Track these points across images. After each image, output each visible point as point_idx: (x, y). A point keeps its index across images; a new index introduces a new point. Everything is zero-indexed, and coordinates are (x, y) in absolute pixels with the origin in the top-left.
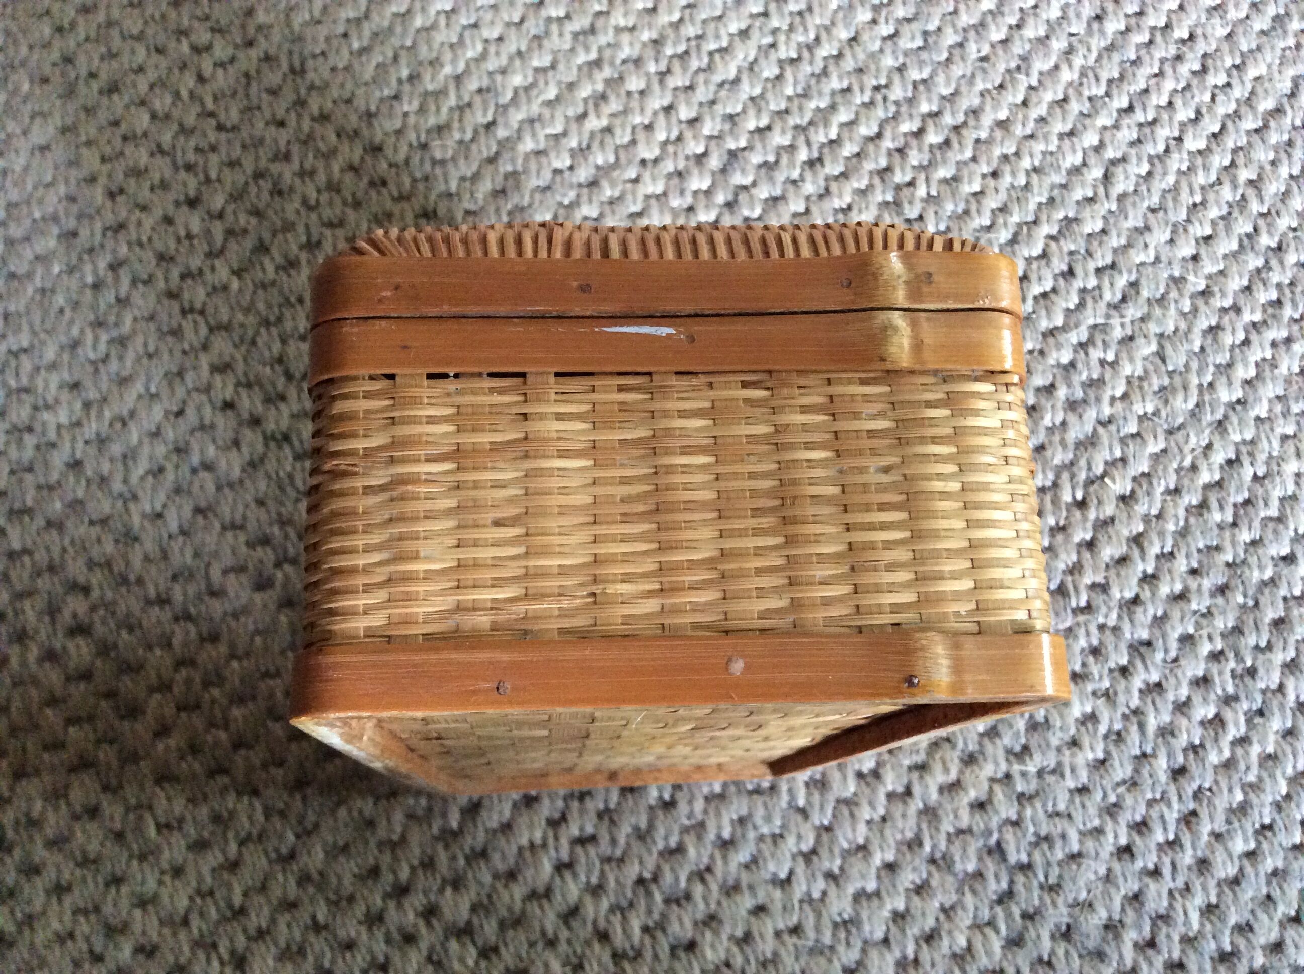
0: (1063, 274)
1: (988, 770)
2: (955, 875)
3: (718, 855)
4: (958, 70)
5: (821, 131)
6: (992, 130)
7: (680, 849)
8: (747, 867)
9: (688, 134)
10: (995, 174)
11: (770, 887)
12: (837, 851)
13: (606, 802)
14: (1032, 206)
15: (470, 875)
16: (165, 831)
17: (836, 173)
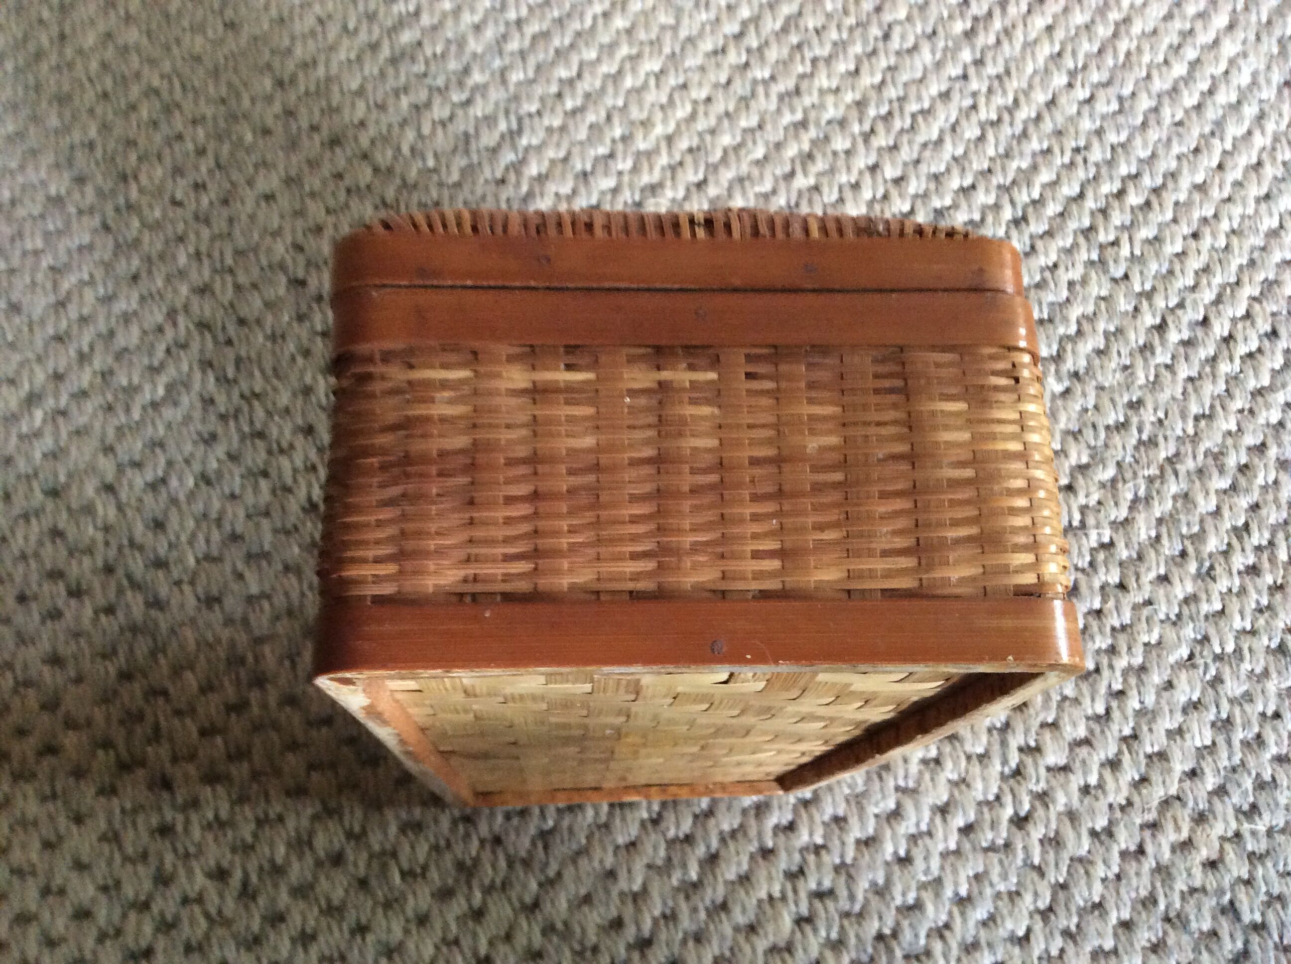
0: (1266, 335)
1: (1218, 829)
2: (1191, 934)
3: (956, 911)
4: (1154, 135)
5: (1024, 190)
6: (1190, 193)
7: (918, 906)
8: (984, 924)
9: (894, 193)
10: (1195, 236)
11: (1009, 945)
12: (1074, 909)
13: (842, 856)
14: (1234, 268)
15: (712, 927)
16: (410, 880)
17: (1041, 232)
